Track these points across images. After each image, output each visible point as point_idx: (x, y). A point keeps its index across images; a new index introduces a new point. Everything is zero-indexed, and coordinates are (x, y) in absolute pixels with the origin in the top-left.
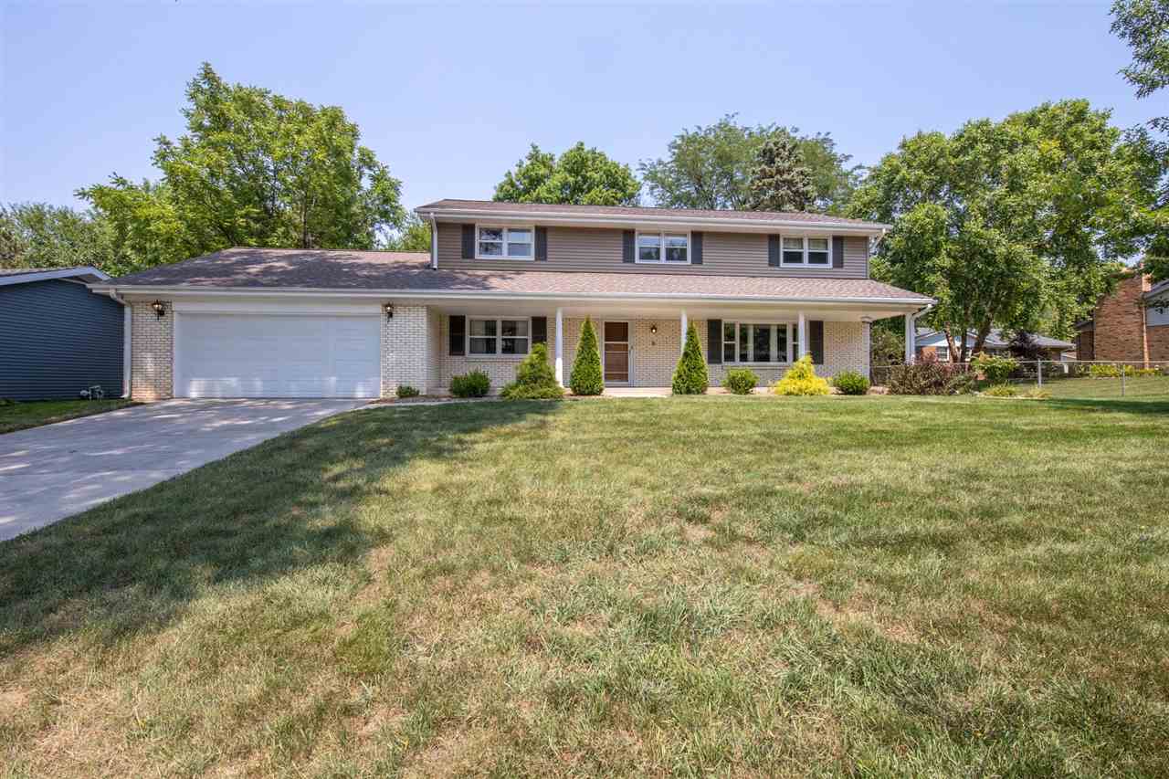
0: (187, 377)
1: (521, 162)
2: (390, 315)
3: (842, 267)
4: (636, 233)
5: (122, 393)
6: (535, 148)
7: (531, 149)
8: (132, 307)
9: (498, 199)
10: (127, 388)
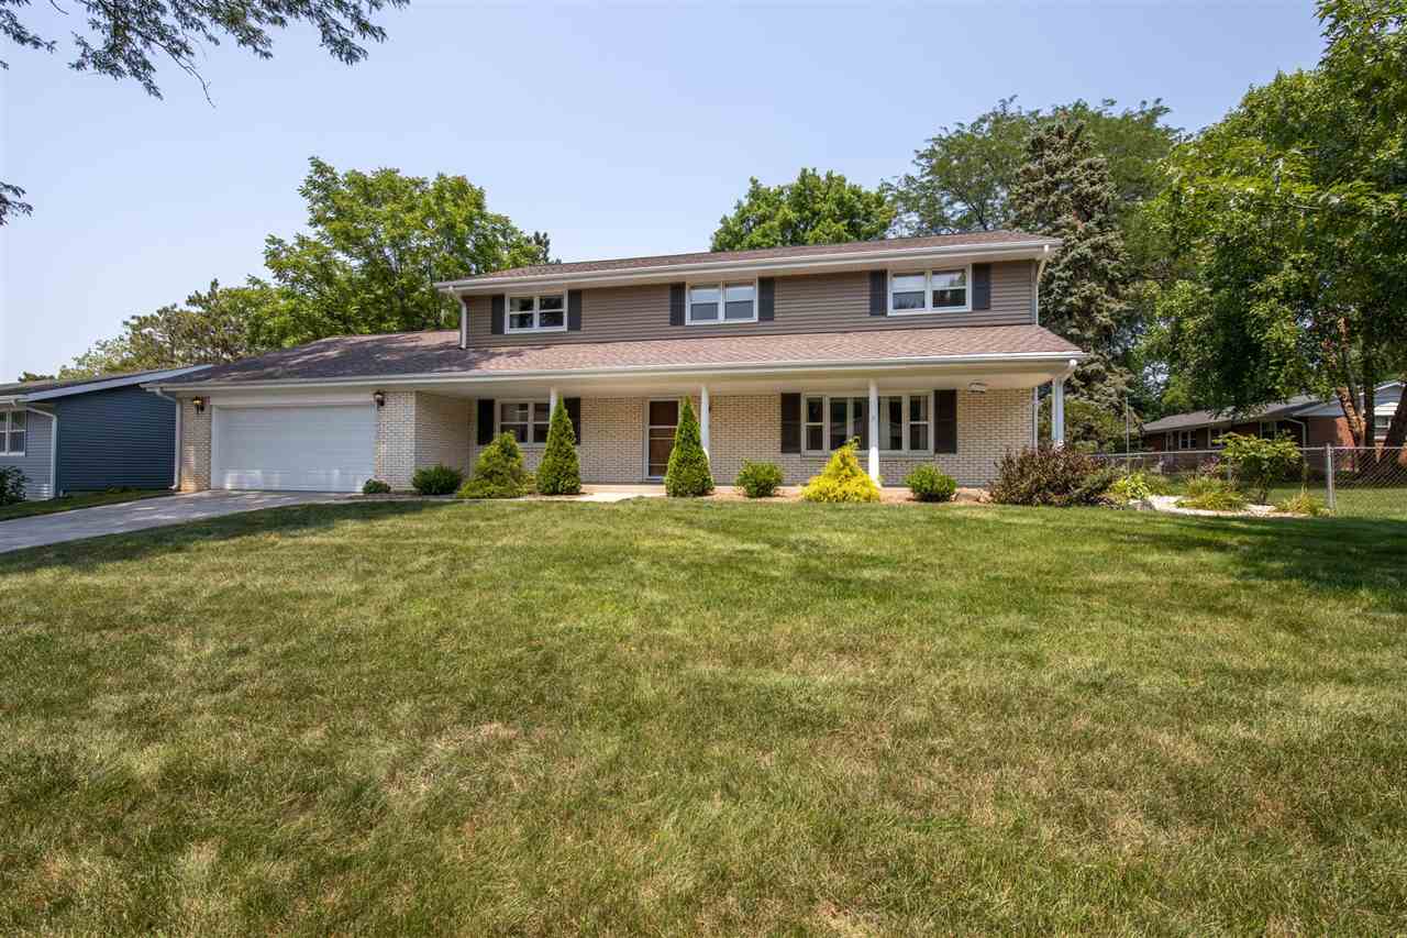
0: (223, 470)
1: (740, 203)
2: (381, 403)
3: (988, 308)
4: (687, 287)
5: (173, 484)
6: (754, 182)
7: (751, 185)
8: (182, 404)
9: (715, 250)
10: (176, 480)
